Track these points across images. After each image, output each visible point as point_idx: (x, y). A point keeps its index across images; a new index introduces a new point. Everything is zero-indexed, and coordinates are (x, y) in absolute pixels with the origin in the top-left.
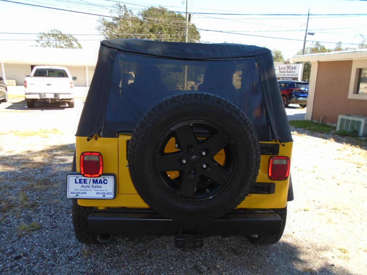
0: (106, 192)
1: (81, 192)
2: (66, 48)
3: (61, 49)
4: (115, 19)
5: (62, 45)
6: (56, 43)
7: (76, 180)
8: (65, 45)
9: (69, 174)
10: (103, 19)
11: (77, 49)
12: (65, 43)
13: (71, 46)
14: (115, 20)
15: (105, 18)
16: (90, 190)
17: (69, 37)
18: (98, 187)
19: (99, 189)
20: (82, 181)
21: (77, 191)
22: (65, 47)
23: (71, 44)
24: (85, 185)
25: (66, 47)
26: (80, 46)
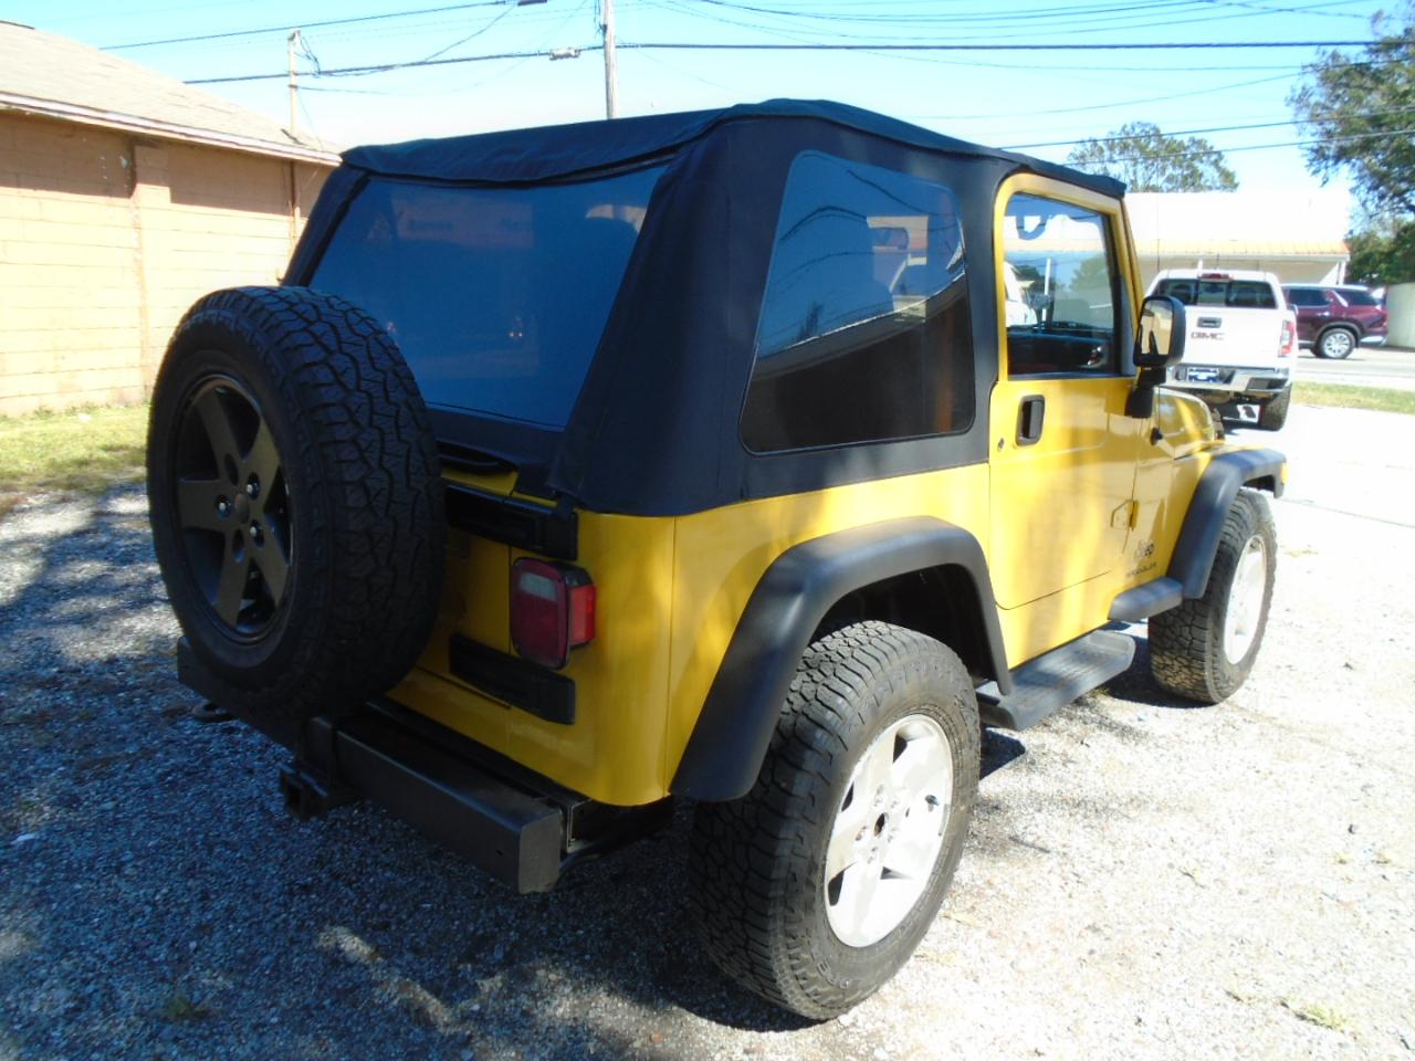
2: (1169, 191)
3: (1151, 195)
4: (1380, 46)
5: (1157, 180)
6: (1135, 173)
8: (1170, 179)
10: (1335, 56)
11: (1215, 193)
12: (1170, 171)
13: (1191, 181)
14: (1377, 51)
15: (1342, 50)
17: (1188, 147)
22: (1166, 186)
23: (1192, 175)
25: (1170, 186)
26: (1228, 181)
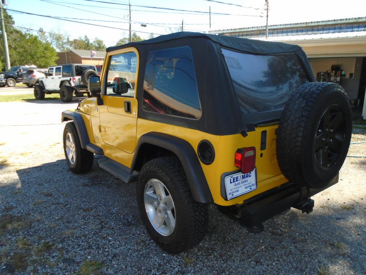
0: (251, 184)
1: (234, 190)
7: (231, 179)
9: (226, 176)
16: (241, 186)
18: (245, 181)
19: (247, 183)
20: (235, 180)
21: (232, 191)
24: (237, 183)
